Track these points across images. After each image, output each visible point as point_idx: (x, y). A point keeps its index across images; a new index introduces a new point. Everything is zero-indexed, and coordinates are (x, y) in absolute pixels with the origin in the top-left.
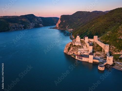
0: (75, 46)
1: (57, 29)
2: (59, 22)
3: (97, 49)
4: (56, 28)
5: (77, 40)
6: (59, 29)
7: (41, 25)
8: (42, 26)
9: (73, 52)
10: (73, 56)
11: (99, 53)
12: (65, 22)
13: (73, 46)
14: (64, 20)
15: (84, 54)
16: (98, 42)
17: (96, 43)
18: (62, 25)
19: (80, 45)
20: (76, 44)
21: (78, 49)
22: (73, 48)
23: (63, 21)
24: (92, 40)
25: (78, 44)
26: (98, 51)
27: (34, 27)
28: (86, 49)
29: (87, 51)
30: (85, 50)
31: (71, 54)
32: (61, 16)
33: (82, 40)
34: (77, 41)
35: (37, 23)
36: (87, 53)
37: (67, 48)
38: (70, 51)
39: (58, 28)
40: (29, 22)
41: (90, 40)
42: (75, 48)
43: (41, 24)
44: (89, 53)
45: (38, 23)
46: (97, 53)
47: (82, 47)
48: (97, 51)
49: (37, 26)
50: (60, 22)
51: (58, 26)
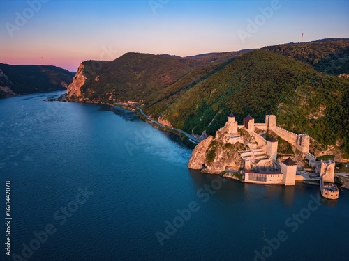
0: (228, 145)
2: (81, 80)
3: (279, 147)
5: (230, 129)
9: (226, 164)
10: (230, 176)
12: (101, 81)
13: (223, 145)
15: (258, 164)
16: (278, 130)
17: (273, 133)
19: (241, 141)
20: (233, 141)
21: (239, 154)
22: (224, 153)
24: (263, 127)
25: (237, 141)
26: (285, 152)
28: (258, 150)
29: (262, 157)
30: (256, 156)
31: (219, 170)
33: (241, 127)
34: (229, 132)
36: (267, 161)
39: (81, 100)
41: (257, 127)
42: (229, 150)
44: (269, 160)
47: (247, 146)
48: (281, 152)
50: (84, 80)
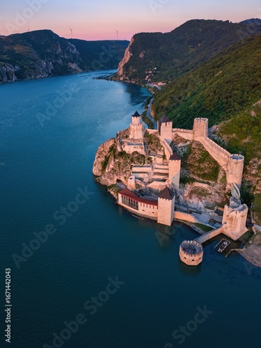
0: (123, 154)
1: (119, 81)
2: (127, 56)
3: (199, 168)
4: (115, 77)
5: (131, 133)
6: (124, 82)
7: (74, 66)
8: (78, 69)
9: (116, 178)
10: (112, 193)
11: (205, 186)
12: (145, 58)
13: (116, 153)
14: (142, 51)
15: (150, 185)
16: (207, 143)
17: (199, 145)
18: (135, 68)
19: (141, 151)
20: (129, 149)
21: (131, 168)
22: (116, 163)
23: (138, 55)
24: (186, 135)
25: (135, 150)
26: (204, 176)
27: (49, 74)
28: (162, 167)
29: (162, 177)
30: (155, 174)
32: (136, 37)
33: (151, 131)
34: (131, 137)
35: (60, 61)
36: (162, 183)
37: (99, 160)
38: (107, 171)
39: (122, 79)
40: (36, 57)
41: (179, 134)
42: (122, 161)
43: (72, 63)
44: (166, 183)
45: (64, 60)
46: (197, 184)
47: (149, 159)
48: (199, 175)
49: (61, 71)
50: (129, 57)
51: (121, 72)
